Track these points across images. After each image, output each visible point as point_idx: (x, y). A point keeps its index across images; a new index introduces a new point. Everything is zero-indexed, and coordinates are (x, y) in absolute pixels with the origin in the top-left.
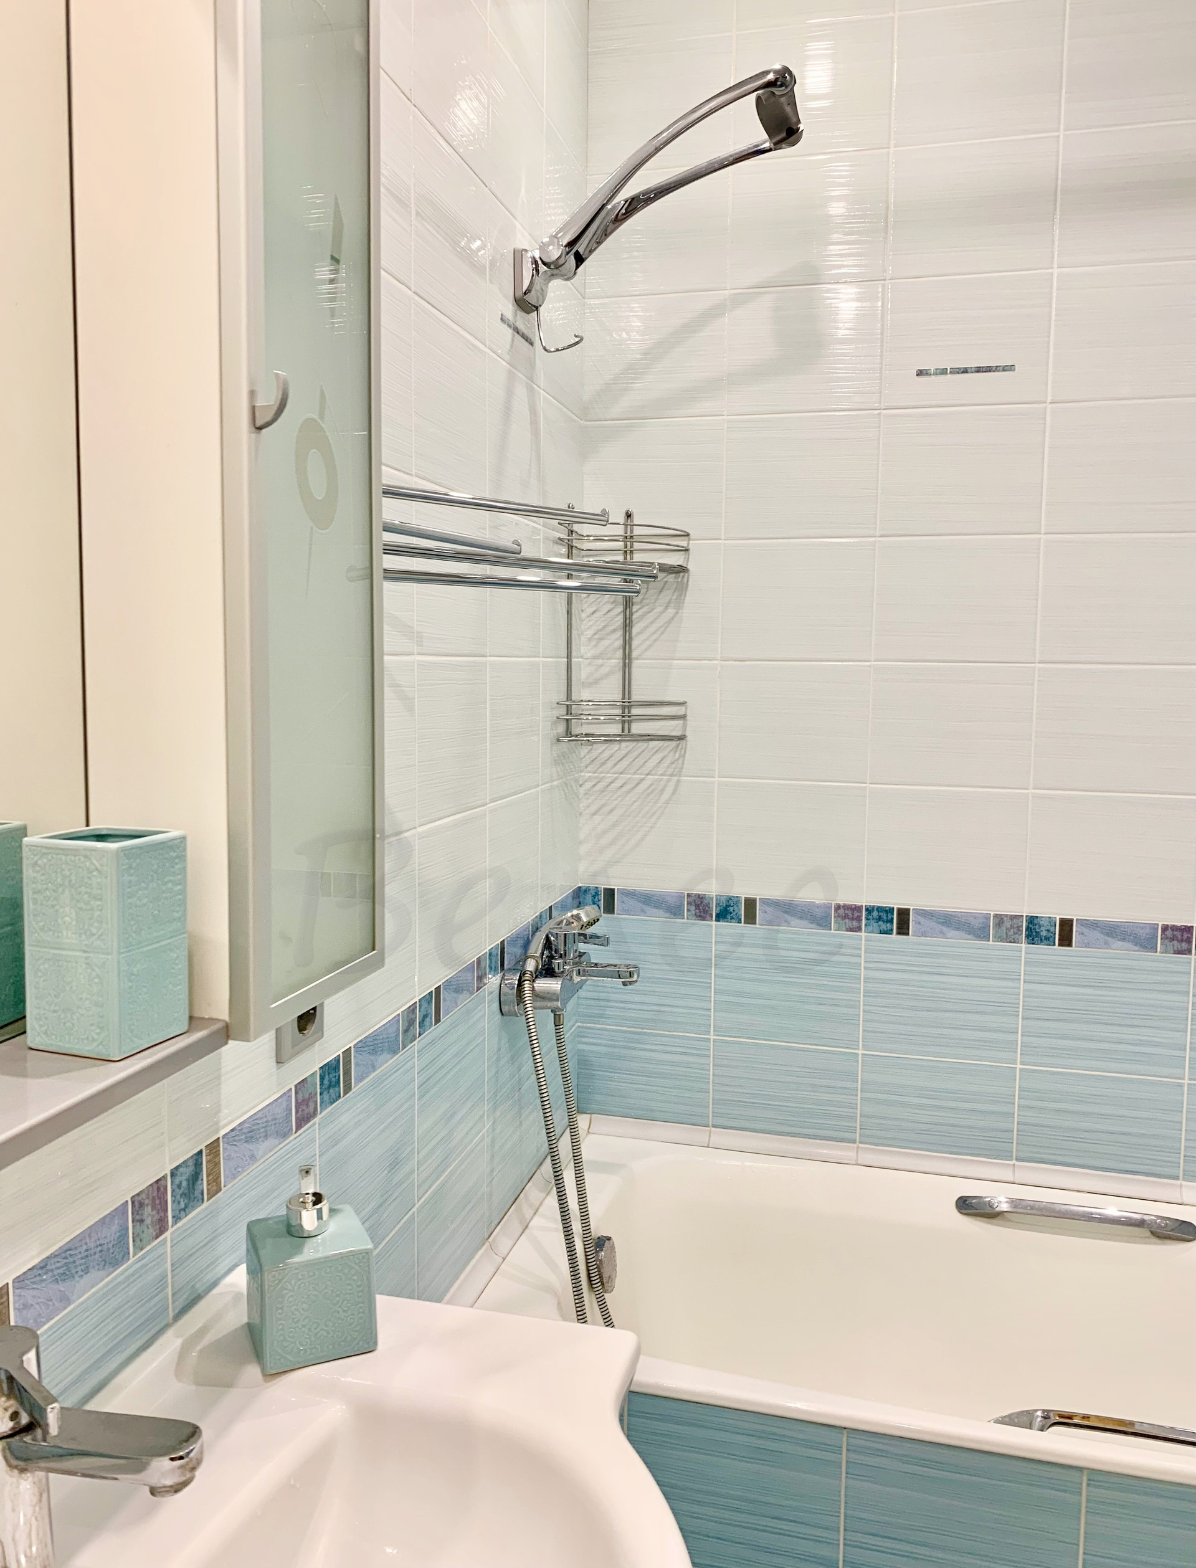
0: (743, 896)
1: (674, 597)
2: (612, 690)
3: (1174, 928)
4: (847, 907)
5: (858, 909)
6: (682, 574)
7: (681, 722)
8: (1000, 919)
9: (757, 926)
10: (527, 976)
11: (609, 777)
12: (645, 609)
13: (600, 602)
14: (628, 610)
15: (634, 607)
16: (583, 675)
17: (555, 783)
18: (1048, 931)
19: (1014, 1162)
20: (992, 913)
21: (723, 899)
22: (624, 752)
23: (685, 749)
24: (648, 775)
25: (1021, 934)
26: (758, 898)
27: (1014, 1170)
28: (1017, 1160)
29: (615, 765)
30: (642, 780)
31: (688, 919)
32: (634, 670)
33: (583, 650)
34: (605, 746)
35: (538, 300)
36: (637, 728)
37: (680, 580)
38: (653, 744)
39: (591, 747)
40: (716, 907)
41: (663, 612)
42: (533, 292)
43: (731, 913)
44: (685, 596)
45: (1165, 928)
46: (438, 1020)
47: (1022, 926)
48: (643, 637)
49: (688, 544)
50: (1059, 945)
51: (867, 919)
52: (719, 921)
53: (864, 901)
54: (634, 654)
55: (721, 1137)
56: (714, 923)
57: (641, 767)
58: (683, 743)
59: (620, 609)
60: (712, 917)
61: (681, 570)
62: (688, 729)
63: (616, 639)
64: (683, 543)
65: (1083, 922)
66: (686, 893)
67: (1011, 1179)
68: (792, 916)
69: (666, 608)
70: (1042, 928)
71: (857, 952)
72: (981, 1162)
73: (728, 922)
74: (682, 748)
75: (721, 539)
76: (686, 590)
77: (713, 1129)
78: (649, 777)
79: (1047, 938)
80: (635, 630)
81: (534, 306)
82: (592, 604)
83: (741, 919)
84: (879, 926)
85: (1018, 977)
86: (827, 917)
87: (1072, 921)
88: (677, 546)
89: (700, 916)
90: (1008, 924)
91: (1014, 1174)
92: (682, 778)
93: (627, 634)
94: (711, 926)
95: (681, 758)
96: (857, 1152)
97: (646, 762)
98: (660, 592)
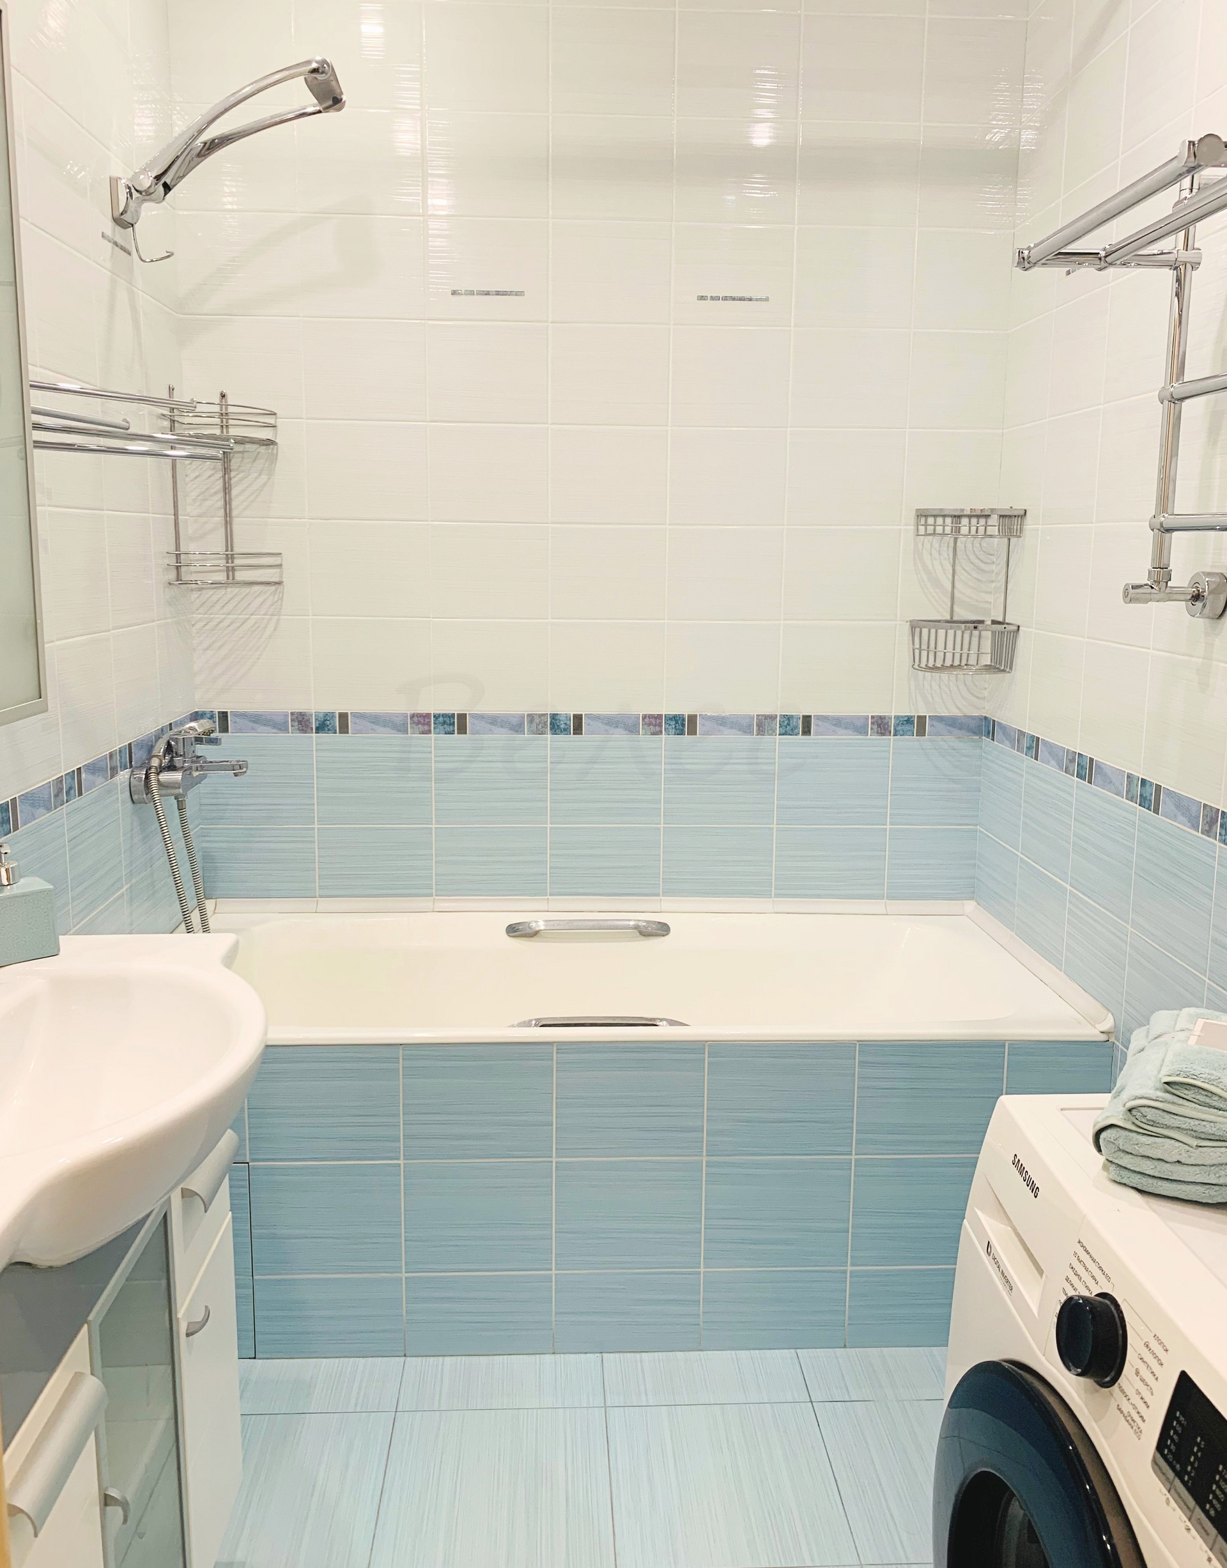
0: (337, 712)
1: (267, 466)
2: (217, 544)
3: (651, 716)
4: (420, 715)
5: (428, 715)
6: (271, 446)
7: (278, 570)
8: (531, 717)
9: (350, 735)
10: (153, 770)
11: (217, 618)
12: (241, 475)
13: (202, 468)
14: (227, 475)
15: (232, 473)
16: (190, 531)
17: (169, 620)
18: (566, 724)
19: (548, 897)
20: (526, 714)
21: (321, 715)
22: (229, 596)
23: (283, 593)
24: (252, 614)
25: (547, 728)
26: (349, 712)
27: (548, 902)
28: (550, 895)
29: (223, 607)
30: (248, 619)
31: (292, 733)
32: (235, 527)
33: (189, 509)
34: (211, 592)
35: (133, 219)
36: (241, 575)
37: (270, 451)
38: (256, 588)
39: (200, 592)
40: (316, 722)
41: (257, 478)
42: (129, 213)
43: (328, 726)
44: (275, 465)
45: (644, 717)
46: (80, 794)
47: (547, 721)
48: (242, 498)
49: (276, 421)
50: (574, 734)
51: (435, 723)
52: (318, 733)
53: (433, 710)
54: (234, 513)
55: (325, 904)
56: (314, 735)
57: (246, 608)
58: (281, 587)
59: (221, 474)
60: (312, 730)
61: (269, 443)
62: (284, 576)
63: (217, 501)
64: (270, 420)
65: (589, 716)
66: (290, 712)
67: (546, 909)
68: (377, 725)
69: (260, 474)
70: (562, 722)
71: (429, 749)
72: (522, 899)
73: (325, 733)
74: (280, 593)
75: (302, 418)
76: (276, 459)
77: (319, 899)
78: (253, 616)
79: (565, 730)
80: (234, 492)
81: (131, 224)
82: (194, 470)
83: (336, 730)
84: (444, 728)
85: (545, 760)
86: (405, 725)
87: (582, 715)
88: (265, 423)
89: (302, 730)
90: (537, 720)
91: (548, 906)
92: (281, 617)
93: (227, 496)
94: (312, 737)
95: (280, 601)
96: (434, 902)
97: (249, 604)
98: (254, 461)
